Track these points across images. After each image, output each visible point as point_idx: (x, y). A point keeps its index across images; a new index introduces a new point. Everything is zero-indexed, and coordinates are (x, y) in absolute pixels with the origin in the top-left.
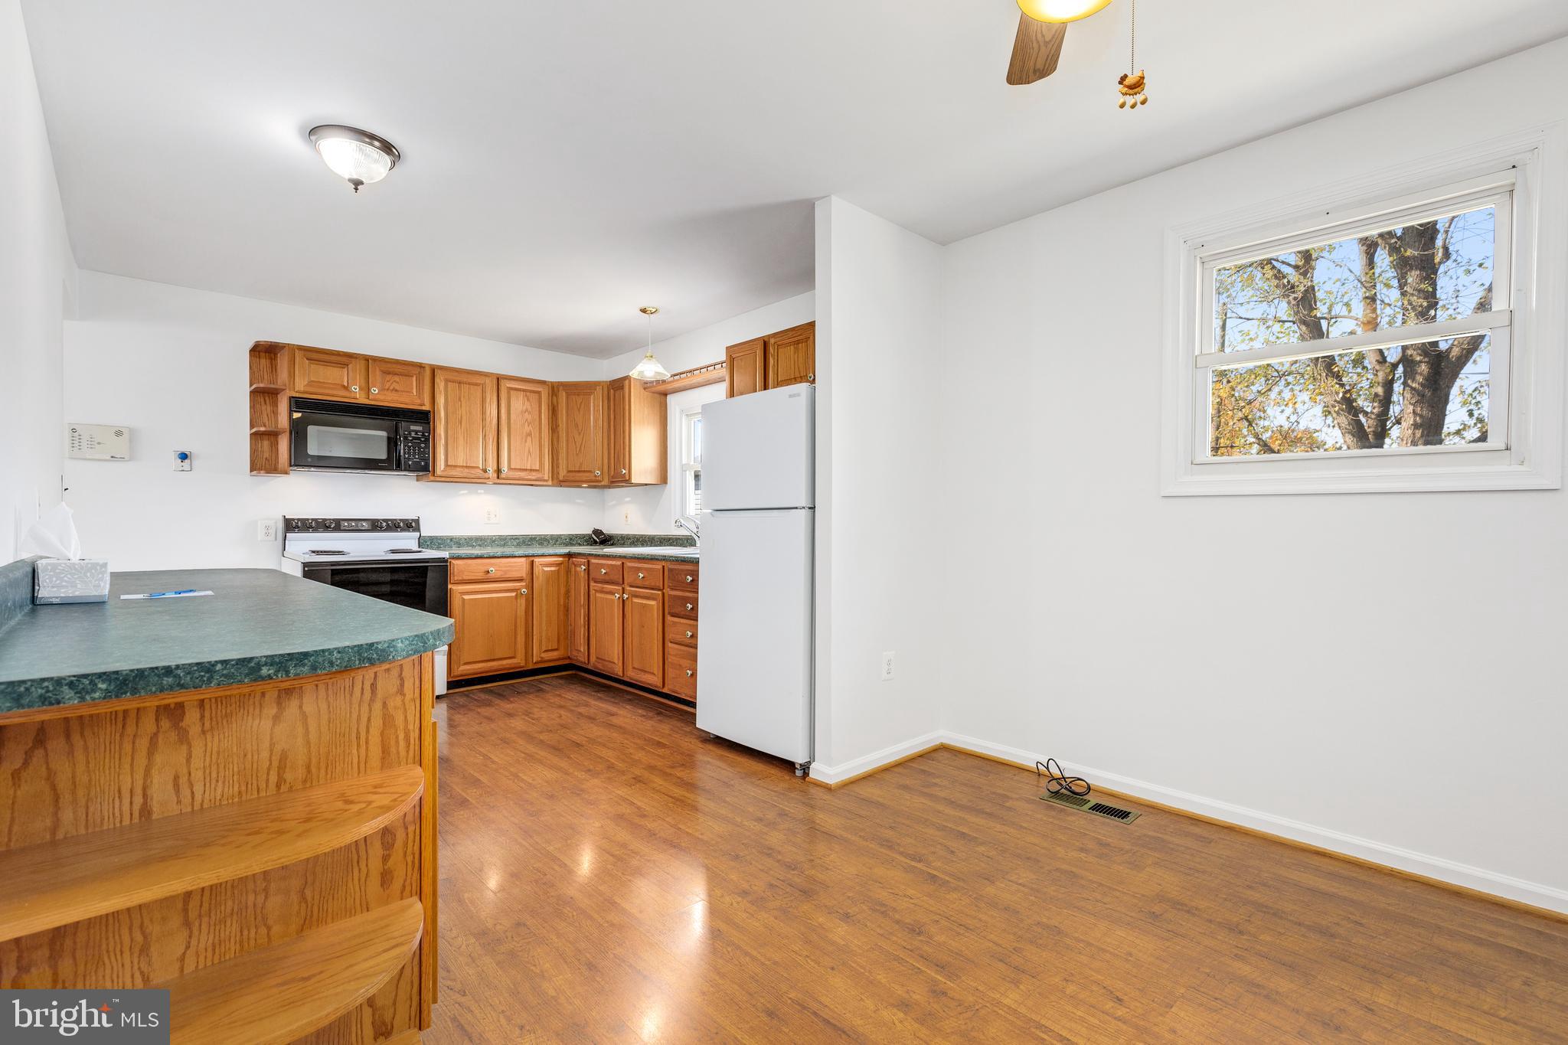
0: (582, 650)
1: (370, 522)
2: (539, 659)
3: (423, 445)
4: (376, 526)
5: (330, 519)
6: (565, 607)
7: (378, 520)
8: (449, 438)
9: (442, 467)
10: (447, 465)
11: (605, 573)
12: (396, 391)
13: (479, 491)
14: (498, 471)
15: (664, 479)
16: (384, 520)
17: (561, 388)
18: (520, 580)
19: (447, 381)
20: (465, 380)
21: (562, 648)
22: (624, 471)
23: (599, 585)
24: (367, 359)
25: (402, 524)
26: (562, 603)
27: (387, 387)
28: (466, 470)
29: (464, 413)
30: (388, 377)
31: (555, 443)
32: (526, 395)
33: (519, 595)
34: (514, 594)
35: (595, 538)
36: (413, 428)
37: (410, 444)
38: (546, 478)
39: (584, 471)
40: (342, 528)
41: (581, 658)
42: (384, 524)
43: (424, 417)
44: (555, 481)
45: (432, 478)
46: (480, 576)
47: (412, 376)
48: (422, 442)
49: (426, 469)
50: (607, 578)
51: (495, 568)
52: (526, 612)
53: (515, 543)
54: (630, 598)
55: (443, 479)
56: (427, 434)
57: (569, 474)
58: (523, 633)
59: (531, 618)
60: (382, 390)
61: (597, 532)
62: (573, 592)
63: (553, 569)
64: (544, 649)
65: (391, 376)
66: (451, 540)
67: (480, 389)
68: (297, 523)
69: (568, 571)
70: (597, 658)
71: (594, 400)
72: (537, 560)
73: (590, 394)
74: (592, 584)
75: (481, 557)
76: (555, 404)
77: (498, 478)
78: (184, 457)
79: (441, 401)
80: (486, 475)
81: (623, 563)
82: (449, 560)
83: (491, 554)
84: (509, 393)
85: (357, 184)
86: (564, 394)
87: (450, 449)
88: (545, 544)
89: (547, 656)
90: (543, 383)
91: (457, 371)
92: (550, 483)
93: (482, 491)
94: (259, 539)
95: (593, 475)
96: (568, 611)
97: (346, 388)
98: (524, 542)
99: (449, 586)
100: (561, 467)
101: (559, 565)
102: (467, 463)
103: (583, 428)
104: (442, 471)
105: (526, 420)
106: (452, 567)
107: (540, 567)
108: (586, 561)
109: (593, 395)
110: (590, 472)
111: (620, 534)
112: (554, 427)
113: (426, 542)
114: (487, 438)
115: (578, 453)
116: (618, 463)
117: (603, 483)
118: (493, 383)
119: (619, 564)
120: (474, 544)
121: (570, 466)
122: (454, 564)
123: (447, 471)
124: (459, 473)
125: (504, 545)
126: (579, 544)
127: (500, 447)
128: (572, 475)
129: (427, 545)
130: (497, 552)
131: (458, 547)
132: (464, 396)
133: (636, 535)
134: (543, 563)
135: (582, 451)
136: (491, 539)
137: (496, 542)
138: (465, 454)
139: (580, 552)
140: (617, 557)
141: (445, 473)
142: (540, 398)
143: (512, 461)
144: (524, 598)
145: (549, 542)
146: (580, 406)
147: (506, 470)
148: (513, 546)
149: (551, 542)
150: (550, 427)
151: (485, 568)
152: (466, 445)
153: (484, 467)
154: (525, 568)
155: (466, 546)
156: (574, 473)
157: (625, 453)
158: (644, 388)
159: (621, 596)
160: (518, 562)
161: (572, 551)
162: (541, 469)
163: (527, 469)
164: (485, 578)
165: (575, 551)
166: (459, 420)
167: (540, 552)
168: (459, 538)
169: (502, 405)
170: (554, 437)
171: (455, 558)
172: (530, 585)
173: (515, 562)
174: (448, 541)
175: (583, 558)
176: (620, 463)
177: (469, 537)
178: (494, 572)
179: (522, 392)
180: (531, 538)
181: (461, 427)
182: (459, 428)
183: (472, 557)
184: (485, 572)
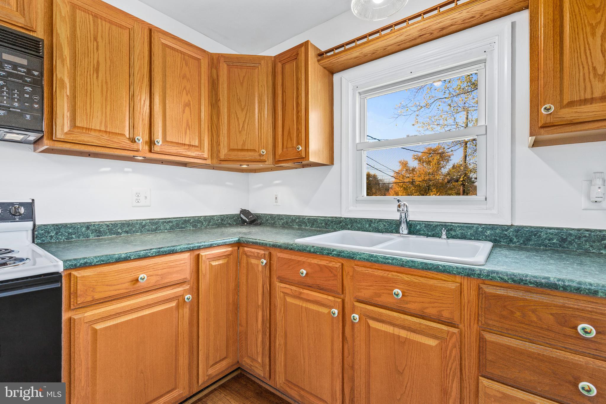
0: (260, 360)
3: (29, 89)
6: (234, 304)
8: (78, 88)
9: (66, 129)
10: (74, 125)
11: (307, 275)
13: (126, 169)
14: (151, 143)
15: (329, 160)
17: (222, 60)
18: (181, 283)
19: (74, 8)
20: (104, 15)
22: (301, 148)
23: (294, 288)
26: (231, 301)
28: (106, 137)
31: (215, 119)
32: (184, 59)
33: (181, 304)
34: (174, 304)
35: (244, 218)
36: (8, 57)
38: (206, 155)
39: (248, 150)
41: (260, 371)
44: (215, 162)
45: (49, 144)
46: (125, 287)
48: (26, 83)
50: (309, 281)
51: (146, 273)
52: (190, 323)
53: (168, 227)
54: (363, 322)
55: (67, 146)
57: (231, 153)
58: (186, 351)
59: (196, 328)
61: (244, 212)
62: (244, 289)
63: (221, 262)
64: (211, 363)
66: (88, 228)
67: (126, 33)
69: (238, 262)
70: (288, 381)
71: (258, 75)
72: (204, 253)
73: (254, 68)
74: (279, 285)
75: (127, 259)
76: (215, 75)
77: (150, 151)
80: (134, 146)
81: (342, 264)
83: (143, 252)
84: (164, 50)
86: (225, 66)
87: (79, 103)
88: (199, 225)
89: (214, 369)
90: (202, 51)
92: (209, 162)
93: (130, 170)
95: (256, 154)
96: (236, 309)
99: (66, 316)
100: (221, 145)
101: (228, 256)
102: (106, 127)
103: (247, 104)
104: (66, 133)
105: (185, 88)
106: (72, 282)
107: (208, 262)
108: (267, 253)
109: (257, 70)
110: (254, 150)
111: (270, 215)
112: (214, 102)
113: (49, 233)
114: (135, 98)
115: (240, 129)
116: (289, 140)
117: (267, 163)
118: (144, 38)
119: (337, 266)
120: (119, 230)
121: (231, 144)
122: (77, 277)
123: (74, 135)
124: (94, 141)
125: (156, 230)
126: (229, 224)
127: (152, 113)
128: (234, 155)
129: (52, 237)
130: (151, 249)
131: (98, 236)
132: (102, 37)
133: (291, 216)
134: (211, 256)
135: (246, 129)
136: (141, 224)
137: (147, 227)
138: (104, 115)
139: (250, 240)
140: (333, 256)
141: (72, 138)
142: (200, 67)
143: (168, 133)
144: (188, 306)
145: (202, 224)
146: (243, 81)
147: (160, 143)
148: (166, 231)
149: (204, 223)
150: (210, 101)
151: (132, 276)
152: (104, 101)
153: (131, 136)
154: (188, 267)
155: (108, 234)
156: (236, 153)
157: (300, 128)
158: (318, 61)
159: (341, 312)
160: (181, 260)
161: (237, 239)
162: (200, 147)
163: (185, 144)
164: (133, 290)
165: (241, 239)
166: (95, 66)
167: (203, 244)
168: (99, 224)
169: (155, 62)
170: (213, 113)
171: (79, 267)
172: (195, 287)
173: (176, 261)
174: (84, 229)
175: (260, 248)
176: (291, 140)
177: (112, 223)
178: (145, 279)
179: (180, 54)
180: (185, 221)
181: (97, 77)
182: (95, 78)
183: (111, 261)
184: (132, 281)
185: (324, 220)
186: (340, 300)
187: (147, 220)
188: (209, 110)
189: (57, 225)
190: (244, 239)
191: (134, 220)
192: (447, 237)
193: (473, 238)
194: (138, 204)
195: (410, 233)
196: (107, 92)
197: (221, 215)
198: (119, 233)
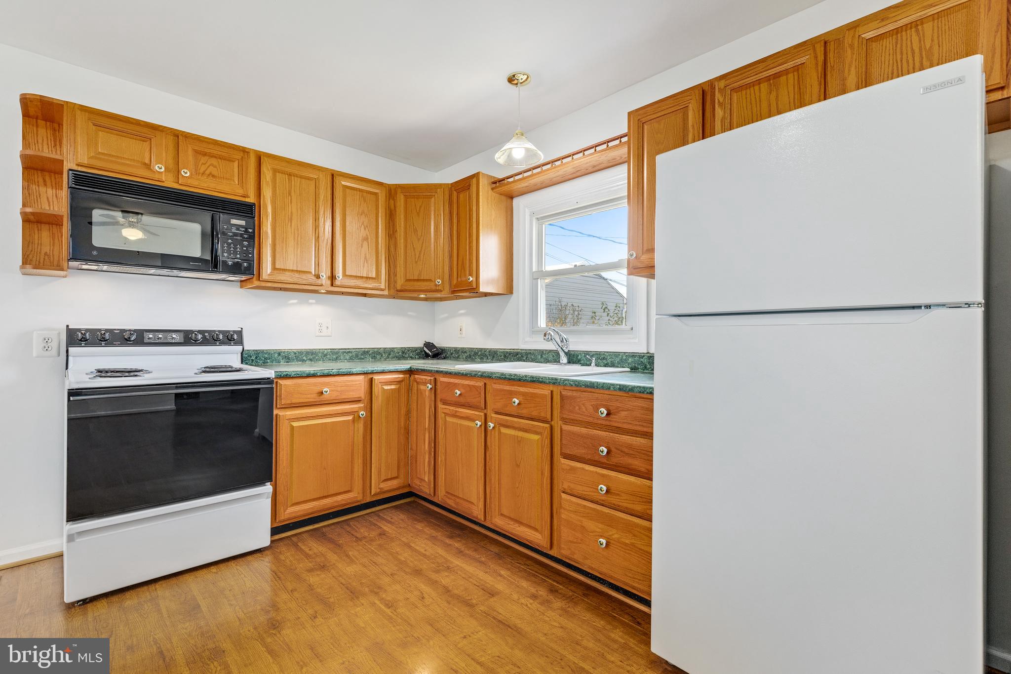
0: (426, 479)
1: (182, 334)
2: (378, 490)
3: (246, 243)
4: (189, 338)
5: (130, 330)
6: (405, 428)
7: (192, 332)
8: (277, 237)
9: (269, 271)
10: (274, 268)
11: (460, 395)
12: (213, 176)
13: (311, 301)
14: (333, 278)
15: (509, 289)
16: (200, 332)
17: (399, 191)
18: (358, 401)
19: (275, 171)
20: (296, 172)
21: (402, 476)
22: (471, 279)
23: (452, 408)
24: (177, 135)
25: (221, 337)
26: (402, 425)
27: (201, 171)
28: (297, 275)
29: (294, 210)
30: (204, 159)
31: (392, 249)
32: (362, 196)
33: (357, 418)
34: (350, 418)
35: (427, 351)
36: (234, 221)
37: (230, 241)
38: (383, 287)
39: (424, 280)
40: (146, 340)
41: (426, 489)
42: (200, 336)
43: (247, 210)
44: (392, 291)
45: (256, 283)
46: (312, 398)
47: (234, 162)
48: (244, 239)
49: (249, 271)
50: (462, 400)
51: (329, 388)
52: (364, 438)
53: (348, 357)
54: (497, 429)
55: (269, 285)
56: (250, 230)
59: (369, 443)
60: (196, 172)
61: (429, 345)
62: (414, 413)
63: (393, 387)
64: (383, 478)
65: (206, 158)
66: (279, 354)
67: (312, 183)
68: (85, 334)
69: (409, 390)
70: (447, 492)
71: (435, 203)
72: (376, 377)
73: (430, 197)
74: (440, 406)
75: (314, 376)
76: (392, 207)
77: (332, 285)
79: (267, 193)
80: (319, 282)
81: (485, 384)
82: (275, 381)
83: (326, 372)
84: (344, 191)
87: (278, 250)
88: (378, 357)
89: (386, 486)
90: (380, 184)
91: (287, 162)
92: (386, 293)
93: (314, 301)
94: (35, 354)
95: (433, 284)
96: (408, 433)
97: (148, 166)
98: (357, 356)
99: (275, 412)
100: (398, 275)
101: (399, 382)
102: (297, 267)
103: (423, 234)
104: (269, 275)
105: (363, 223)
106: (278, 388)
107: (380, 386)
108: (432, 378)
109: (433, 199)
110: (430, 280)
111: (454, 348)
112: (391, 232)
113: (251, 357)
114: (320, 239)
115: (416, 260)
116: (463, 271)
117: (443, 293)
118: (327, 184)
119: (481, 385)
120: (304, 358)
121: (408, 275)
122: (281, 385)
123: (274, 276)
124: (288, 279)
125: (336, 359)
126: (411, 357)
127: (334, 251)
128: (409, 286)
129: (252, 360)
130: (332, 369)
131: (287, 362)
132: (294, 191)
133: (474, 348)
134: (383, 381)
135: (422, 259)
136: (323, 353)
137: (328, 356)
138: (296, 257)
139: (419, 368)
140: (478, 377)
141: (272, 278)
142: (377, 200)
143: (347, 268)
144: (362, 422)
145: (382, 356)
146: (419, 211)
147: (341, 277)
148: (346, 361)
149: (384, 355)
150: (387, 232)
151: (318, 389)
152: (296, 245)
153: (317, 273)
154: (363, 388)
155: (295, 360)
156: (412, 283)
157: (471, 259)
158: (492, 189)
159: (483, 424)
160: (356, 381)
161: (409, 367)
162: (377, 278)
163: (362, 277)
164: (318, 400)
165: (413, 367)
166: (289, 217)
167: (376, 369)
168: (288, 352)
169: (336, 204)
170: (391, 244)
171: (282, 377)
172: (368, 407)
173: (352, 381)
174: (276, 355)
175: (428, 375)
176: (464, 270)
177: (299, 351)
178: (328, 393)
179: (358, 192)
180: (364, 352)
181: (291, 226)
182: (289, 226)
183: (304, 375)
184: (318, 393)
185: (503, 352)
186: (483, 414)
187: (329, 349)
188: (386, 242)
190: (415, 367)
191: (317, 349)
192: (596, 365)
193: (619, 366)
194: (321, 334)
195: (569, 362)
196: (298, 237)
197: (402, 348)
198: (304, 360)
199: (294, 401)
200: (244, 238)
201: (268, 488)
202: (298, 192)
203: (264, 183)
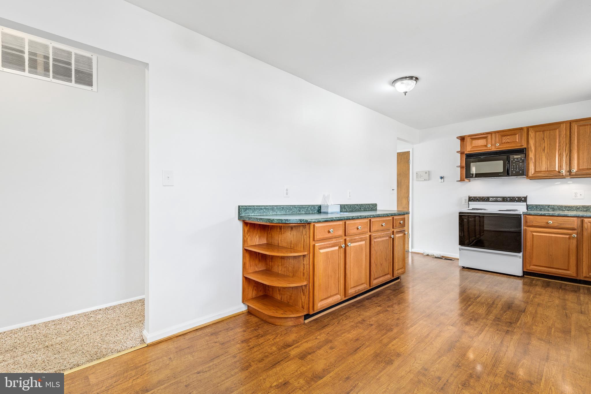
1: (502, 198)
3: (521, 164)
4: (505, 199)
5: (485, 197)
7: (505, 197)
8: (537, 159)
10: (535, 171)
12: (508, 142)
14: (570, 171)
16: (509, 197)
18: (573, 229)
19: (536, 132)
20: (547, 129)
25: (517, 199)
27: (504, 142)
28: (547, 173)
29: (546, 145)
30: (504, 138)
33: (571, 238)
34: (567, 236)
36: (515, 157)
37: (514, 164)
40: (490, 200)
43: (523, 151)
45: (526, 178)
46: (543, 224)
47: (517, 134)
49: (523, 174)
51: (553, 221)
52: (577, 247)
55: (533, 178)
56: (523, 159)
58: (575, 258)
59: (581, 251)
60: (501, 143)
65: (506, 137)
66: (549, 207)
67: (557, 130)
68: (473, 198)
72: (586, 219)
75: (544, 215)
77: (570, 175)
78: (442, 178)
79: (532, 142)
85: (405, 93)
87: (537, 163)
91: (542, 126)
93: (571, 182)
94: (463, 204)
97: (486, 146)
102: (548, 169)
104: (533, 174)
107: (587, 224)
114: (561, 155)
118: (567, 128)
124: (543, 175)
132: (546, 137)
138: (547, 165)
141: (535, 175)
143: (580, 165)
144: (575, 239)
147: (575, 170)
152: (547, 160)
154: (577, 224)
155: (558, 210)
160: (572, 220)
164: (546, 226)
166: (543, 149)
169: (573, 136)
171: (528, 215)
172: (580, 233)
173: (568, 220)
178: (551, 223)
181: (544, 152)
182: (543, 153)
183: (538, 214)
184: (546, 223)
189: (536, 205)
194: (576, 198)
196: (548, 156)
199: (534, 224)
200: (520, 162)
201: (521, 254)
202: (548, 137)
203: (530, 138)
